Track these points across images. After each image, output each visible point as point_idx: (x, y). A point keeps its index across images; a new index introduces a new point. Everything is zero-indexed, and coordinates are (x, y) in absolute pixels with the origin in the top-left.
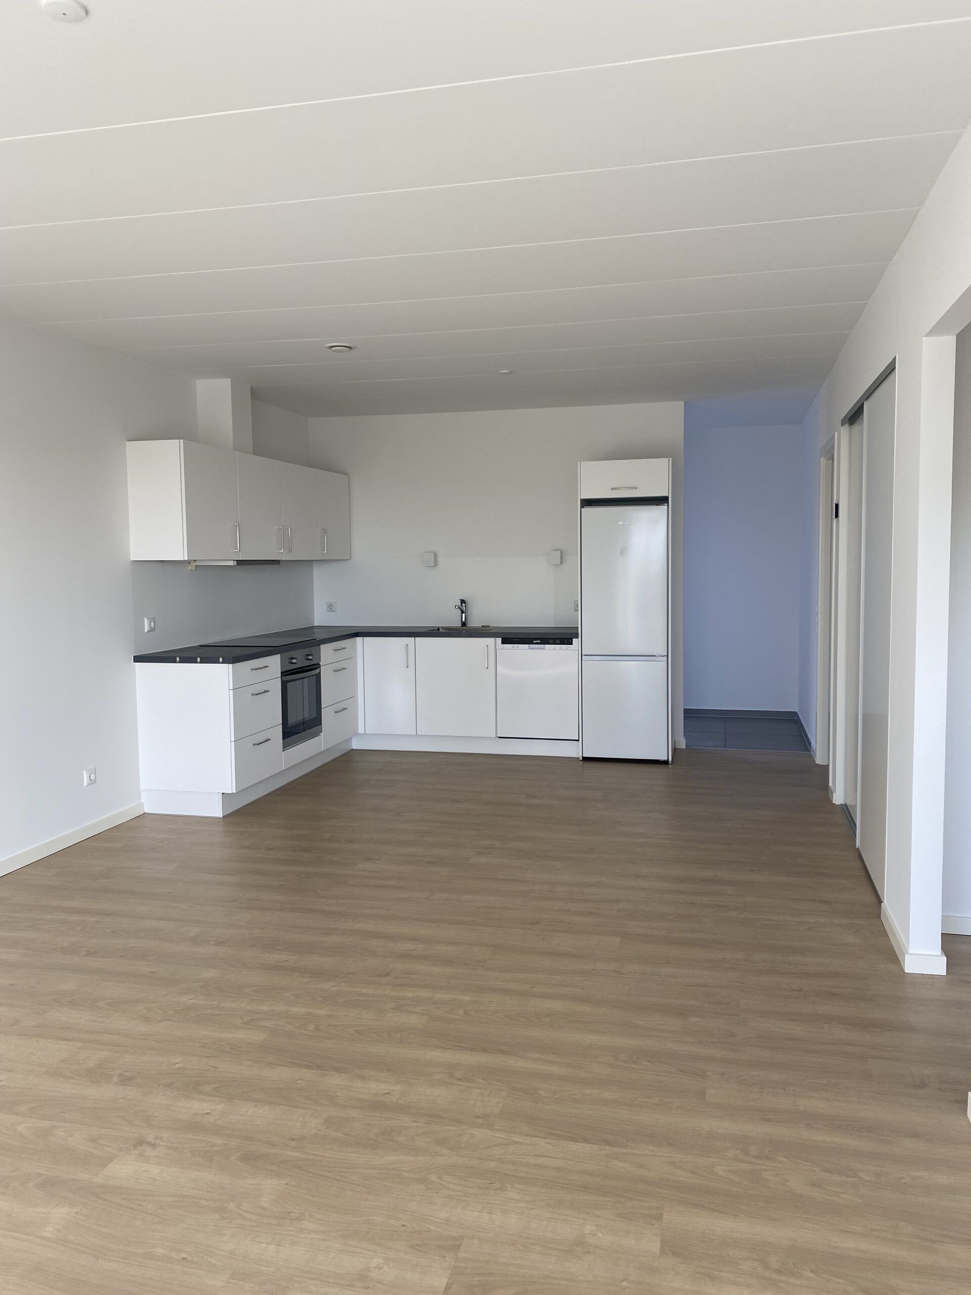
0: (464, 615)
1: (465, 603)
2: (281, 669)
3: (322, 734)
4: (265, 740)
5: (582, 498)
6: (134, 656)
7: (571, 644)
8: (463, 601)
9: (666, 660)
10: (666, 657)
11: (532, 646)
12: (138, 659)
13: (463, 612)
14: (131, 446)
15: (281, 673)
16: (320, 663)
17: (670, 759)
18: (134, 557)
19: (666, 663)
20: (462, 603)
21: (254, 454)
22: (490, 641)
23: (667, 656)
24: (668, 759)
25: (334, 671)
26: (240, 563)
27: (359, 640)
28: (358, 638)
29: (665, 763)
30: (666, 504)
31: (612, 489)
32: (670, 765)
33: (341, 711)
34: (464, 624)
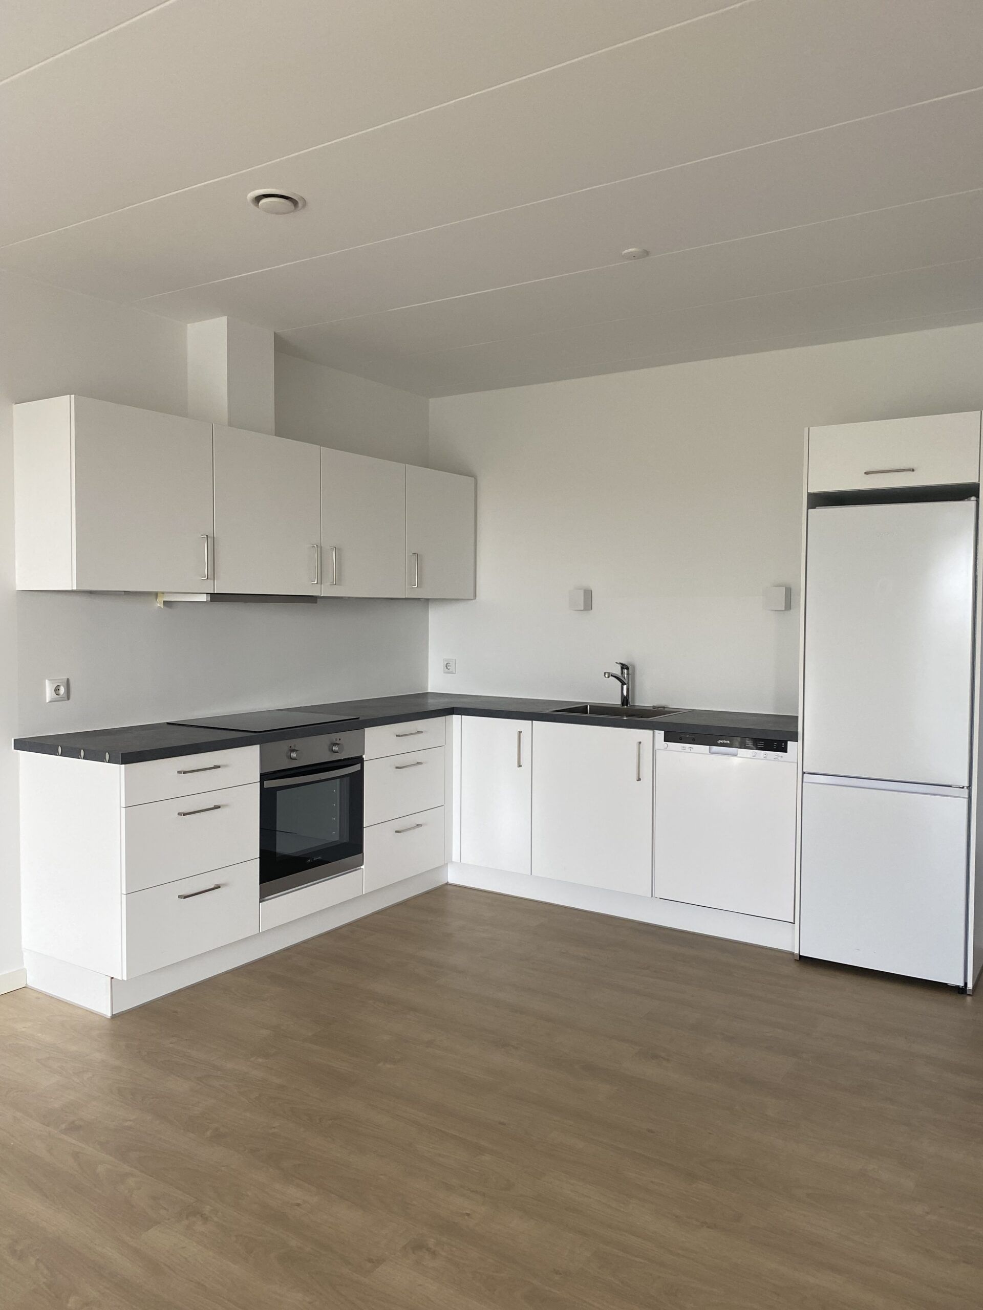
0: (625, 687)
1: (627, 669)
2: (261, 768)
3: (363, 867)
4: (212, 887)
5: (811, 490)
6: (15, 740)
7: (785, 750)
8: (624, 667)
9: (967, 796)
10: (966, 791)
11: (715, 748)
12: (21, 744)
13: (623, 684)
14: (19, 410)
15: (261, 775)
16: (364, 756)
17: (970, 985)
18: (20, 586)
19: (965, 801)
20: (622, 668)
21: (276, 435)
22: (644, 735)
23: (970, 787)
24: (966, 984)
25: (397, 768)
26: (216, 597)
27: (456, 718)
28: (454, 716)
29: (961, 991)
30: (973, 498)
31: (866, 473)
32: (969, 999)
33: (414, 828)
34: (625, 700)
